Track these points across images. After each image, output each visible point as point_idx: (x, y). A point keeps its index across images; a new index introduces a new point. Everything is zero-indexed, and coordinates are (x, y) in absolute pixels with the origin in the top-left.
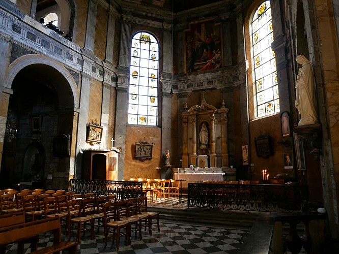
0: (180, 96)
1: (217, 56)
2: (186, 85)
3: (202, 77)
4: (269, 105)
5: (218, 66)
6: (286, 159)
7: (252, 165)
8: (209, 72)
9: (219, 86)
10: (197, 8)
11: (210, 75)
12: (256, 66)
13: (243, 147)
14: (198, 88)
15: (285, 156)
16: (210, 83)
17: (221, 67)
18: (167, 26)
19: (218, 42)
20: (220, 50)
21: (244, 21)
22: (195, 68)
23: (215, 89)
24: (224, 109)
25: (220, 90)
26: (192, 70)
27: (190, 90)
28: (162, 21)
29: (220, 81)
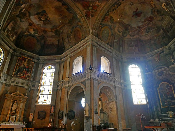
0: (6, 85)
1: (29, 74)
2: (11, 81)
3: (20, 80)
4: (45, 100)
5: (28, 78)
6: (50, 120)
7: (34, 122)
8: (23, 79)
9: (26, 87)
10: (27, 51)
11: (23, 81)
12: (42, 85)
13: (31, 114)
14: (16, 84)
15: (50, 119)
16: (22, 84)
17: (29, 79)
18: (11, 51)
19: (31, 69)
20: (30, 73)
21: (43, 67)
22: (18, 75)
23: (23, 87)
24: (26, 97)
25: (26, 88)
26: (16, 75)
27: (12, 84)
28: (10, 47)
29: (27, 85)
